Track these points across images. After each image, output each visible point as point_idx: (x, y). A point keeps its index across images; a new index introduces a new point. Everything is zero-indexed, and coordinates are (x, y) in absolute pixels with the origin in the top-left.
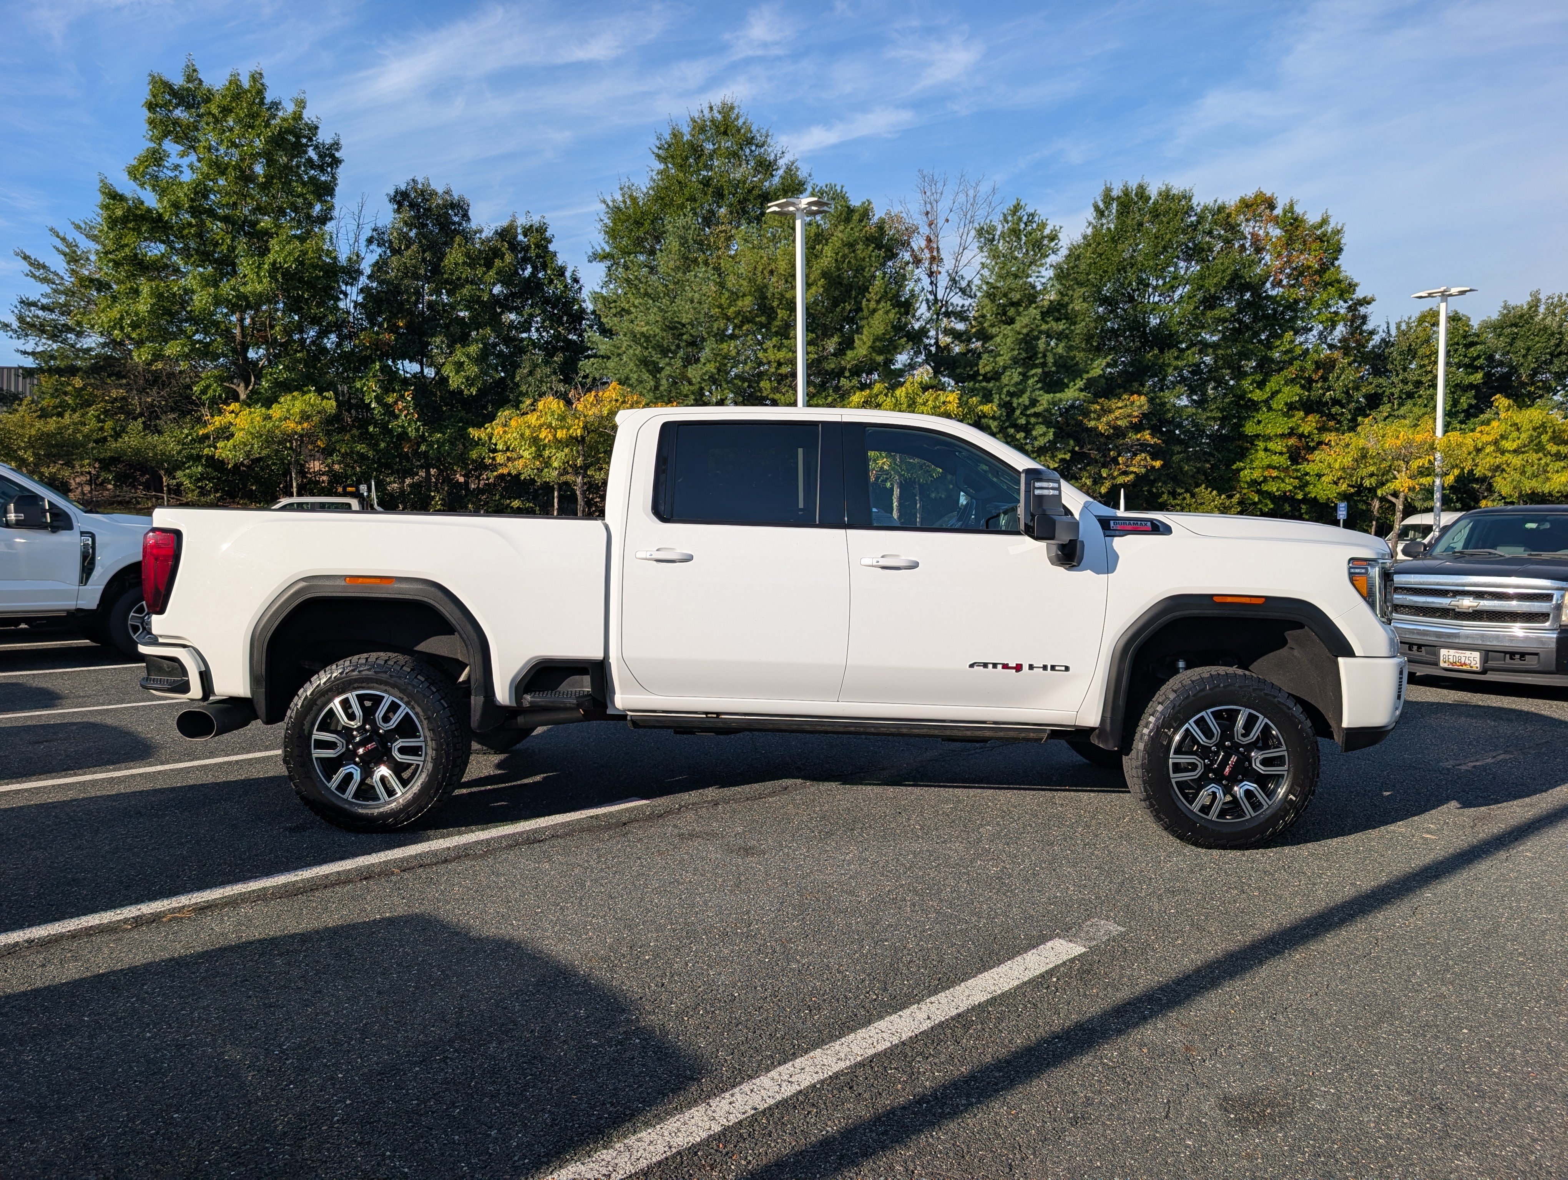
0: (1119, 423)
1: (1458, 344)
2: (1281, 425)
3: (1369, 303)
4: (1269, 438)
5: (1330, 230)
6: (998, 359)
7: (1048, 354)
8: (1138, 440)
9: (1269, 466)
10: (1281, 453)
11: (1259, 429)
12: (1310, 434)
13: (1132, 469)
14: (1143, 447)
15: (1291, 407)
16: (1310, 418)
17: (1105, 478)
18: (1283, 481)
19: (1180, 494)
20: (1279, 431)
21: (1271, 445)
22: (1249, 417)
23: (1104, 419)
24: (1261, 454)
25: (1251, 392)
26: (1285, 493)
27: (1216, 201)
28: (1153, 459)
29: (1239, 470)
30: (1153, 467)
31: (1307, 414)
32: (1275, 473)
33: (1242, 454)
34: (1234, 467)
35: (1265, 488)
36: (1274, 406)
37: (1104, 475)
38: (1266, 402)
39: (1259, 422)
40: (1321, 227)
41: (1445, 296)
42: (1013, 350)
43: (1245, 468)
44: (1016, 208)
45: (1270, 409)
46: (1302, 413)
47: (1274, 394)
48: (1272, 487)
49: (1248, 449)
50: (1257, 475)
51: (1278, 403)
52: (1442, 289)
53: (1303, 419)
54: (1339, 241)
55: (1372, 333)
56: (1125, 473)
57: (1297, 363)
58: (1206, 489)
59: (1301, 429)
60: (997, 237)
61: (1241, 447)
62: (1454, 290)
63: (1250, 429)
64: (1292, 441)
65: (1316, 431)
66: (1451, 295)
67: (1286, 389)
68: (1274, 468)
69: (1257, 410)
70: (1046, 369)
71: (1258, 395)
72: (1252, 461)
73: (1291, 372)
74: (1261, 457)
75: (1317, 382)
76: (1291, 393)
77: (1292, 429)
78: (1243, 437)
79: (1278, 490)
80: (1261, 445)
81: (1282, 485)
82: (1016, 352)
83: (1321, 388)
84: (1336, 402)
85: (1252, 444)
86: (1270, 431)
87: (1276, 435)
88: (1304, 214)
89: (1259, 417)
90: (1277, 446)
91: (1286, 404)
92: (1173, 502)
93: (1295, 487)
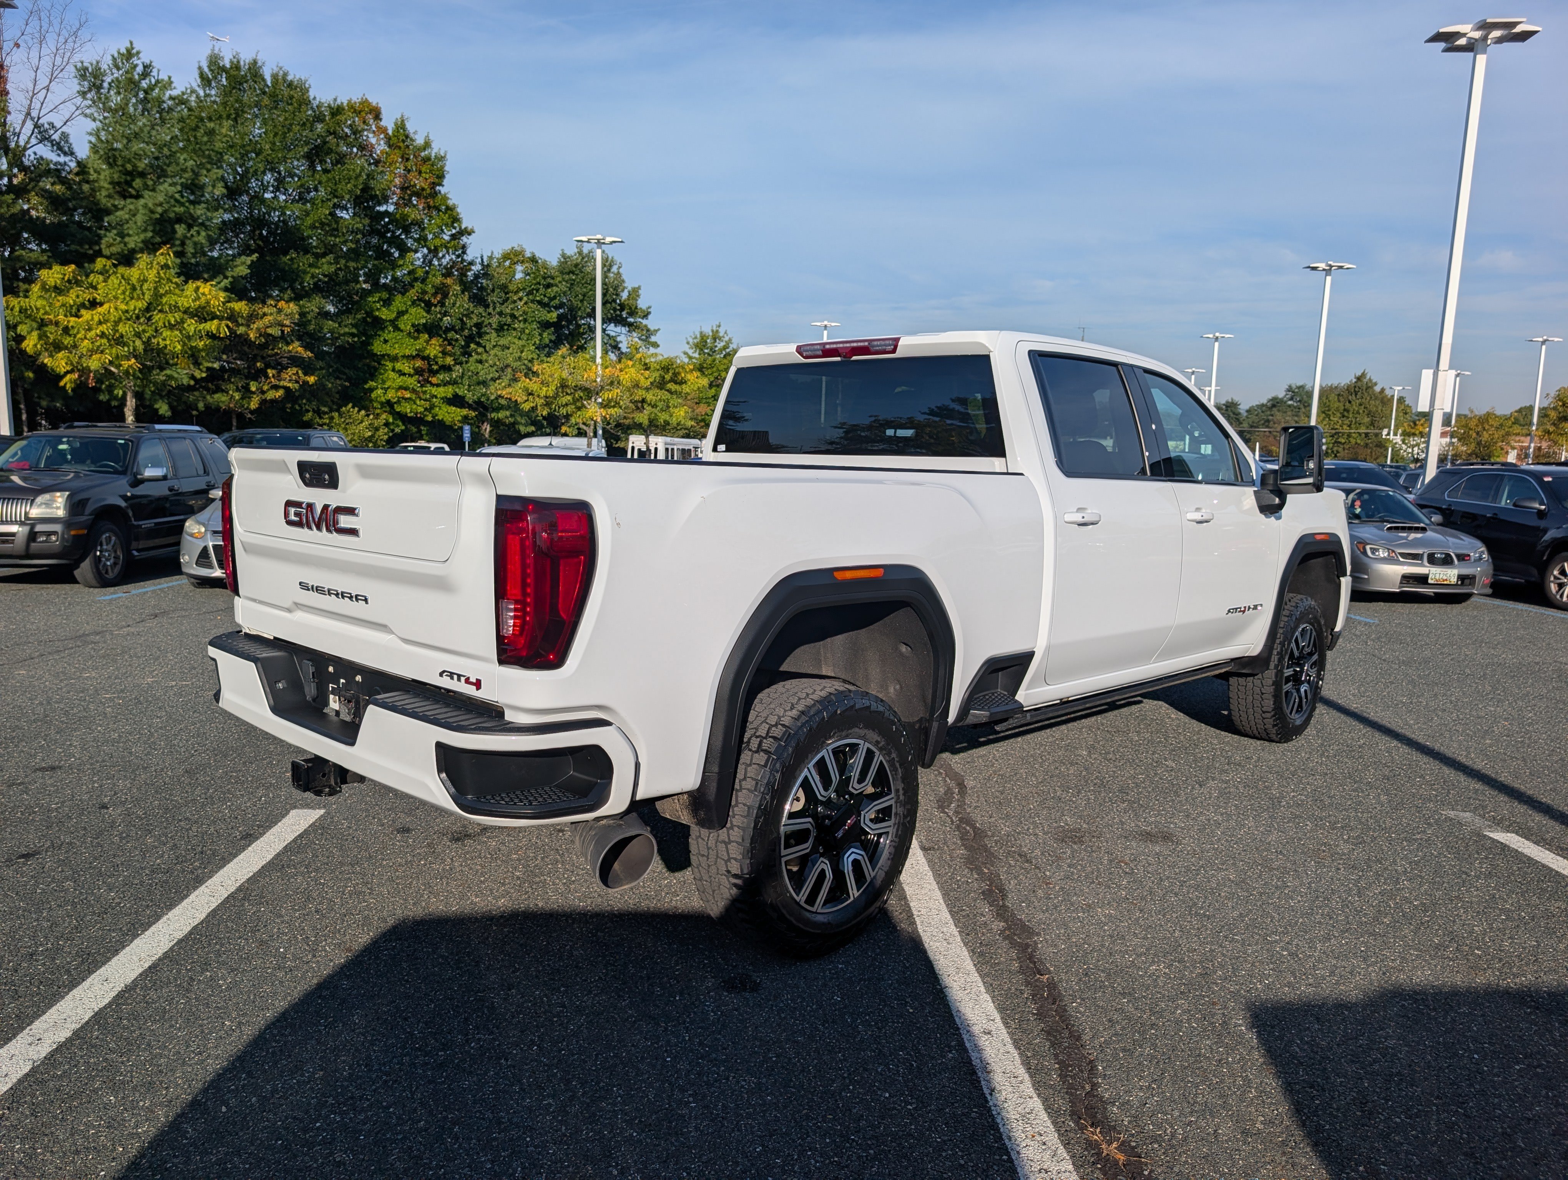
0: (269, 331)
1: (539, 283)
2: (409, 347)
3: (469, 234)
4: (395, 359)
5: (433, 155)
6: (127, 239)
7: (188, 242)
8: (290, 352)
9: (401, 388)
10: (410, 375)
11: (386, 349)
12: (436, 357)
13: (282, 383)
14: (295, 361)
15: (418, 329)
16: (433, 341)
17: (254, 393)
18: (415, 403)
19: (325, 413)
20: (407, 352)
21: (398, 366)
22: (376, 335)
23: (254, 326)
24: (392, 375)
25: (378, 309)
26: (416, 414)
27: (335, 100)
28: (305, 374)
29: (371, 390)
30: (306, 383)
31: (431, 338)
32: (408, 395)
33: (373, 373)
34: (366, 386)
35: (398, 409)
36: (402, 326)
37: (253, 389)
38: (393, 322)
39: (386, 341)
40: (425, 149)
41: (599, 243)
42: (145, 230)
43: (377, 388)
44: (129, 54)
45: (397, 329)
46: (427, 336)
47: (401, 314)
48: (406, 409)
49: (376, 369)
50: (391, 395)
51: (405, 323)
52: (599, 237)
53: (427, 342)
54: (443, 167)
55: (471, 263)
56: (276, 387)
57: (418, 285)
58: (353, 407)
59: (428, 352)
60: (106, 85)
61: (368, 366)
62: (609, 239)
63: (378, 347)
64: (419, 363)
65: (440, 355)
66: (604, 243)
67: (413, 310)
68: (406, 389)
69: (383, 329)
70: (185, 260)
71: (385, 314)
72: (384, 382)
73: (413, 293)
74: (392, 379)
75: (436, 306)
76: (419, 315)
77: (419, 350)
78: (373, 356)
79: (411, 412)
80: (390, 365)
81: (414, 407)
82: (150, 234)
83: (440, 313)
84: (452, 328)
85: (379, 364)
86: (396, 351)
87: (404, 357)
88: (415, 133)
89: (386, 335)
90: (405, 367)
91: (413, 325)
92: (320, 422)
93: (426, 409)
